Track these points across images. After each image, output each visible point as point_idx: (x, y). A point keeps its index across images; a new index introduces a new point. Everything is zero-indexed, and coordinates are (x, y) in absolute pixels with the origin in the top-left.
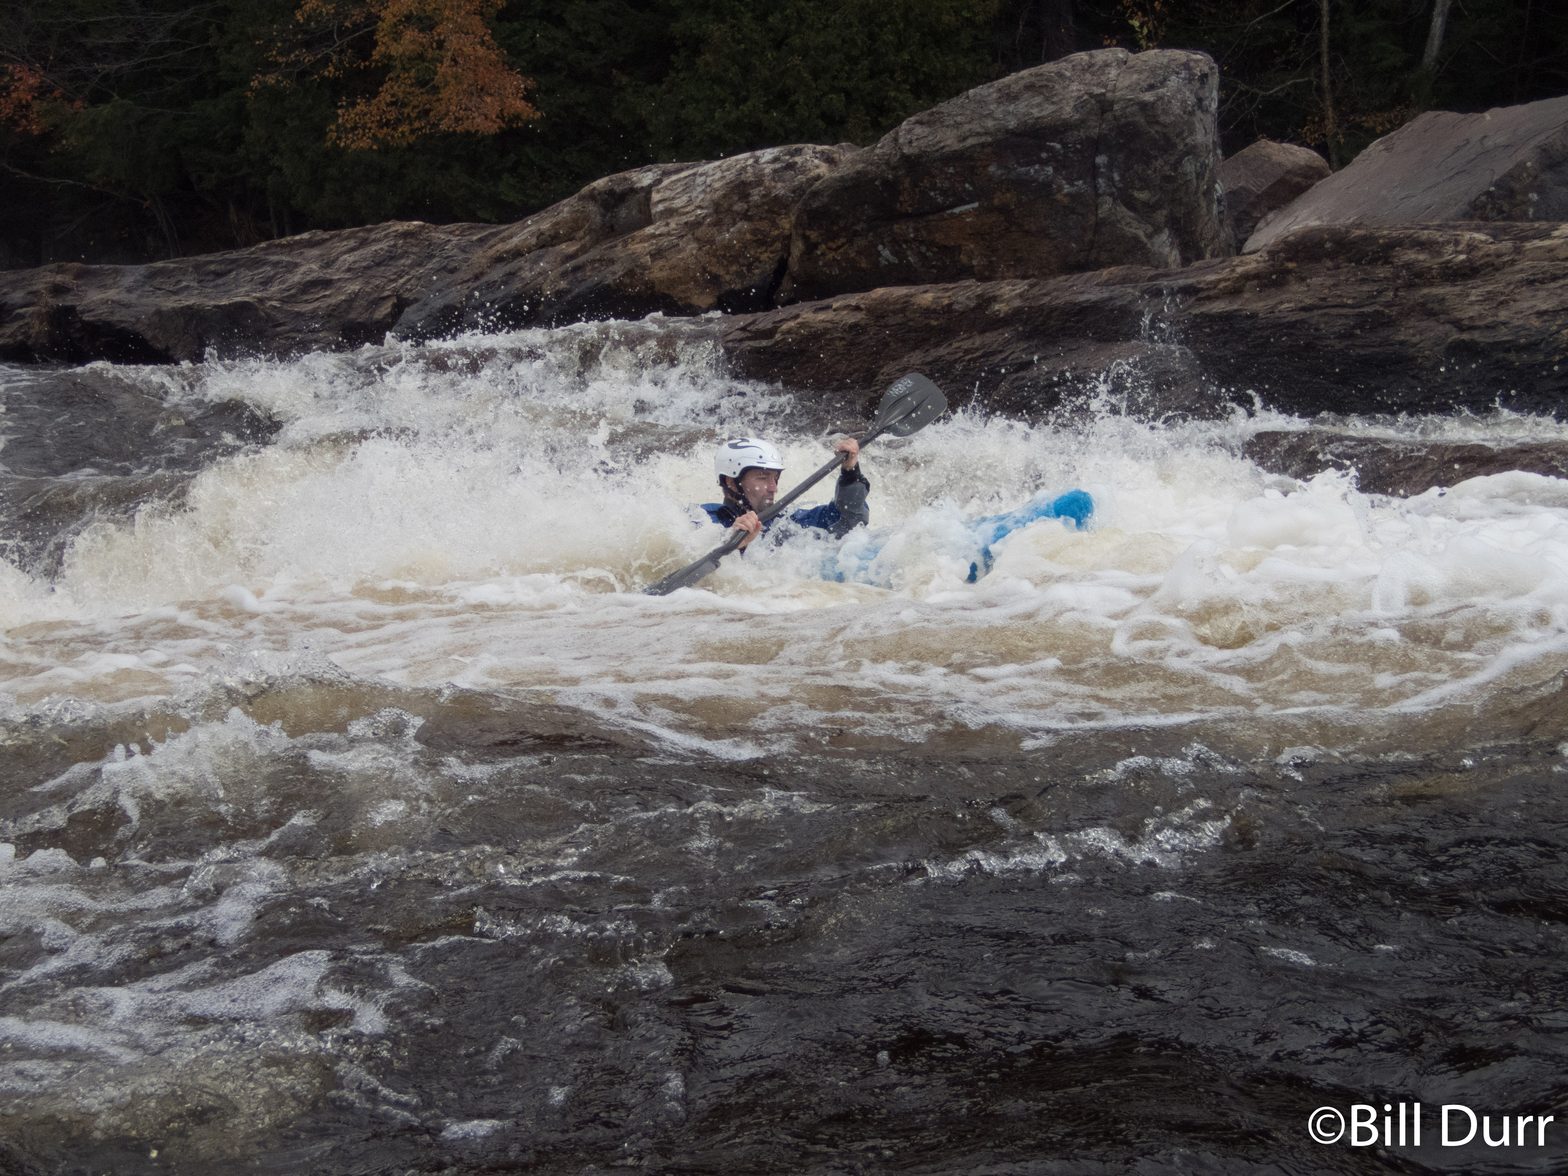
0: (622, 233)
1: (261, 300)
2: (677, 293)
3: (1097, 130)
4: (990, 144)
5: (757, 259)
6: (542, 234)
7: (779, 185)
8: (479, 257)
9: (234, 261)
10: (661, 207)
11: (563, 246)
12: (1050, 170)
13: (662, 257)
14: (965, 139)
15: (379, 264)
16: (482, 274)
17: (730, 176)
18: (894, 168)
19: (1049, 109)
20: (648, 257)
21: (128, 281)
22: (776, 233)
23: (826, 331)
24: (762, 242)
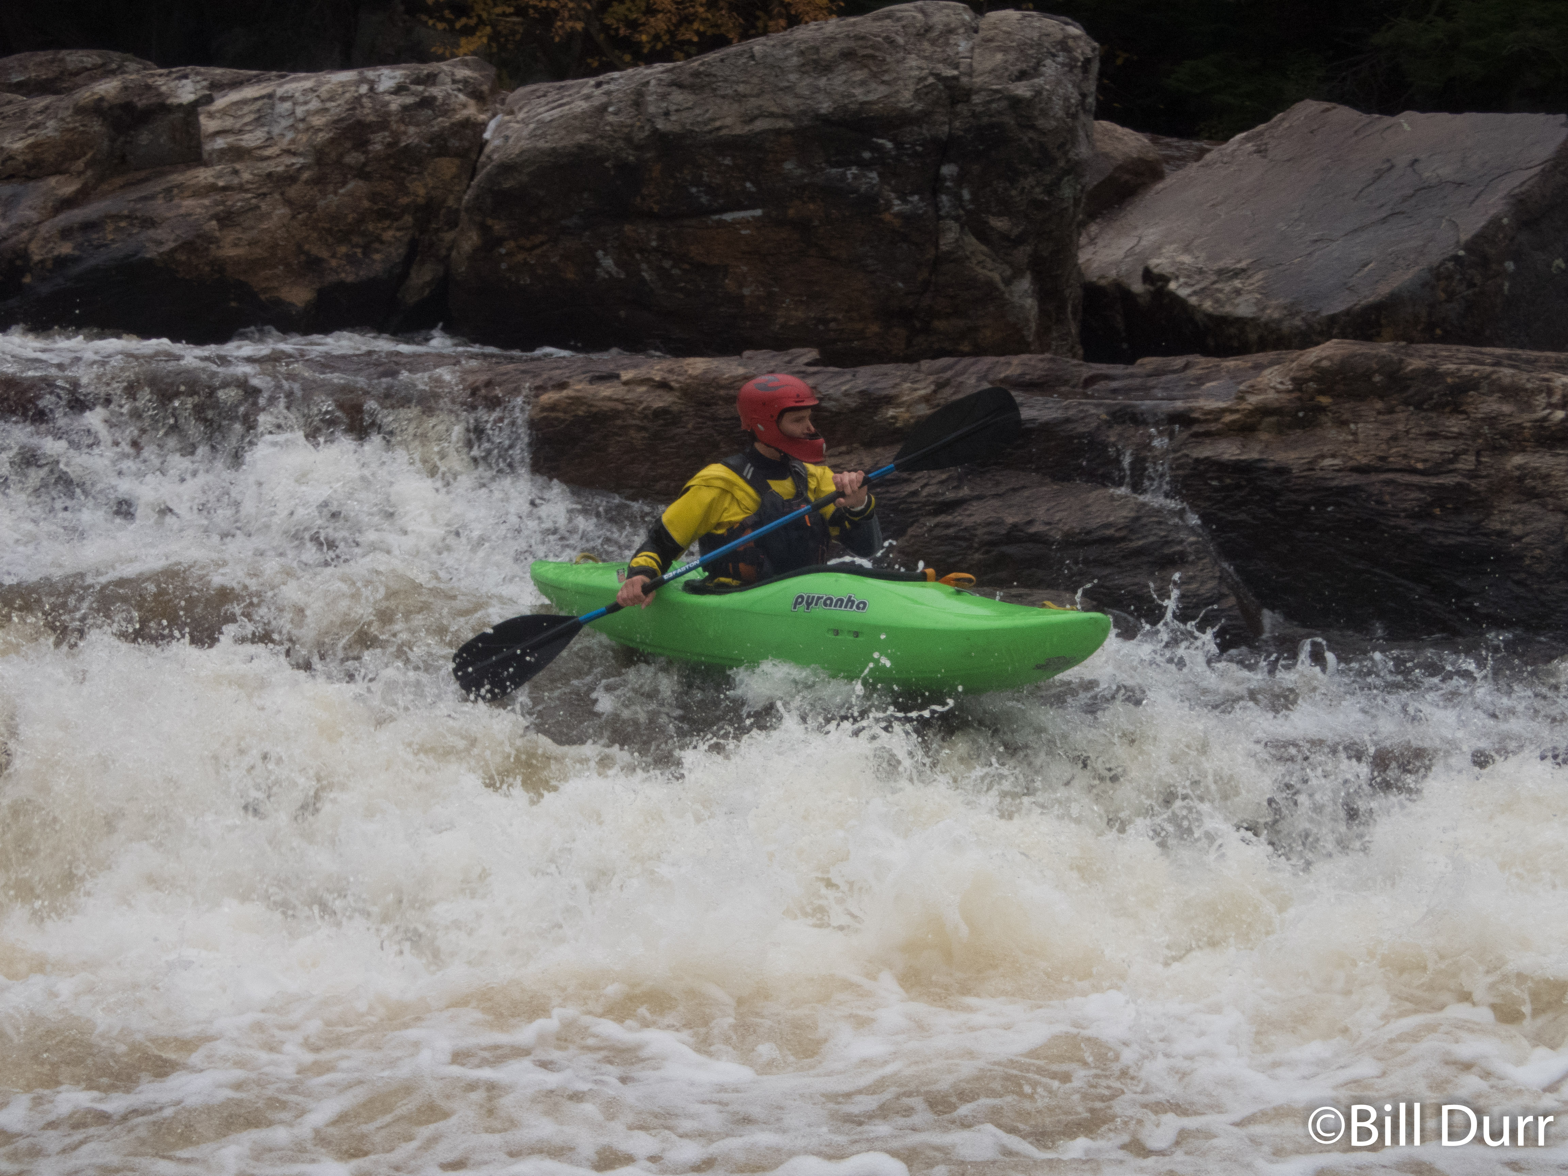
0: (156, 174)
3: (946, 128)
4: (790, 132)
5: (379, 239)
7: (412, 130)
10: (220, 143)
12: (874, 175)
13: (234, 224)
14: (752, 120)
17: (337, 108)
18: (639, 148)
19: (877, 92)
22: (404, 200)
24: (386, 213)
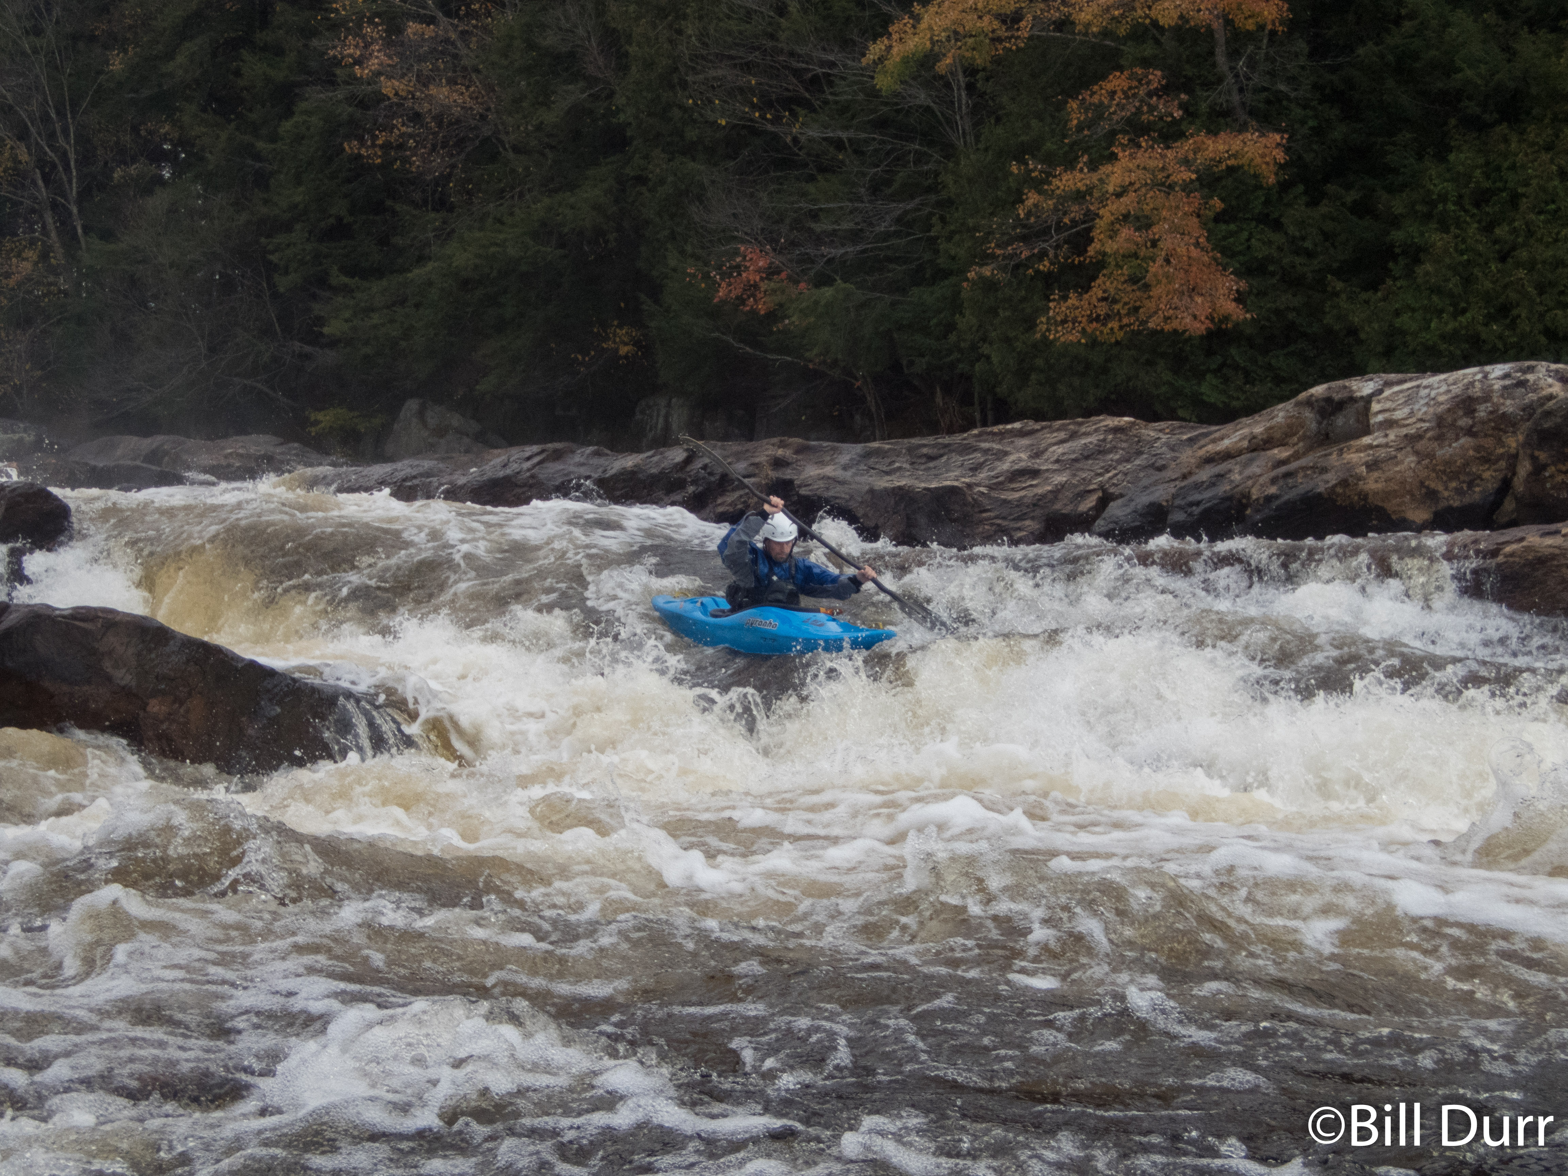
0: (1337, 441)
1: (970, 486)
2: (1391, 506)
5: (1480, 477)
6: (1254, 437)
7: (1508, 402)
8: (1188, 457)
9: (946, 446)
10: (1380, 418)
11: (1276, 451)
13: (1378, 468)
15: (1087, 458)
16: (1190, 473)
17: (1456, 390)
20: (1364, 468)
21: (844, 459)
22: (1501, 451)
23: (1553, 557)
24: (1486, 460)
